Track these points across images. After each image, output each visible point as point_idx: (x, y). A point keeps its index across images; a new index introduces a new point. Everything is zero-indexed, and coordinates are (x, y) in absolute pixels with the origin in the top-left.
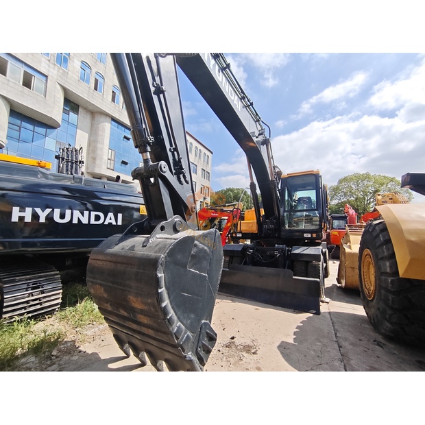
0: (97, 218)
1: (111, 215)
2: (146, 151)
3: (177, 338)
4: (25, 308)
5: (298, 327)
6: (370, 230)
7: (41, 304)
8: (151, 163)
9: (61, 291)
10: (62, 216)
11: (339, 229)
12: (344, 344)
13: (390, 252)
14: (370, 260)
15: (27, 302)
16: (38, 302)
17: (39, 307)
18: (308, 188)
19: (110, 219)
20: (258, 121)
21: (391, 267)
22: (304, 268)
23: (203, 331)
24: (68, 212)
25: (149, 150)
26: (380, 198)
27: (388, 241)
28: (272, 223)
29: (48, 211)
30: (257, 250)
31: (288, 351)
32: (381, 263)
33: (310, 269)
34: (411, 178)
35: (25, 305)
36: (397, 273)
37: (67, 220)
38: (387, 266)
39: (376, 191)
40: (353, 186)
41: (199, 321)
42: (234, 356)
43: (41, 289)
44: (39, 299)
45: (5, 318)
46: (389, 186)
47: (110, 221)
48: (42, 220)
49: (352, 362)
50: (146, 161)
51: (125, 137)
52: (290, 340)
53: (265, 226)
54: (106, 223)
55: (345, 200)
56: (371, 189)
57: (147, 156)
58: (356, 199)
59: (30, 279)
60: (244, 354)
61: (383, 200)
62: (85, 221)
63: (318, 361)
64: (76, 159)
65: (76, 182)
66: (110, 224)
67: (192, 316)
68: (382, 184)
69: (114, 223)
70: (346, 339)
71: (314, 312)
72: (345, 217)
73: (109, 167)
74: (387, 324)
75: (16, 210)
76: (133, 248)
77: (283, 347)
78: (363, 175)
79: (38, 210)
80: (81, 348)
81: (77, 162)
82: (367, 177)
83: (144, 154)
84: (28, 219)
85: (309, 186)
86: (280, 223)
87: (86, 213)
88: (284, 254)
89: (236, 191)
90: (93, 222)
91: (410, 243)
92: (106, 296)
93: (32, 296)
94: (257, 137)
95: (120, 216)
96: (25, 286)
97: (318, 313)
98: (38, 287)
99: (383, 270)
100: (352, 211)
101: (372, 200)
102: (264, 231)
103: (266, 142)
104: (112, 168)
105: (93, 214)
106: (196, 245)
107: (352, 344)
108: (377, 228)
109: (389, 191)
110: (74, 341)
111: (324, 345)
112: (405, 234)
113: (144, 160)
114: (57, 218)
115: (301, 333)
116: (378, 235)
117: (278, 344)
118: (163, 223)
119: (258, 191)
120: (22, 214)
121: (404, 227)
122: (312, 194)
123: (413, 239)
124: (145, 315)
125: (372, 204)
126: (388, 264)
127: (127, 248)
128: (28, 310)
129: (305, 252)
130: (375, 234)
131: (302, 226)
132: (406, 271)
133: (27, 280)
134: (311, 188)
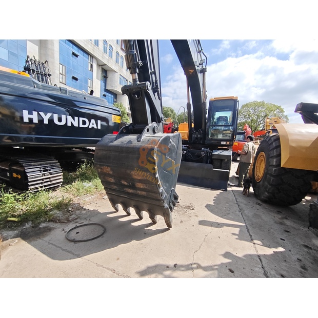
0: (84, 123)
1: (93, 121)
2: (135, 72)
3: (162, 196)
4: (41, 183)
5: (215, 197)
6: (267, 140)
7: (51, 181)
8: (138, 82)
9: (62, 174)
10: (60, 120)
11: (239, 141)
12: (240, 204)
13: (278, 153)
14: (263, 159)
15: (43, 180)
16: (48, 180)
17: (49, 183)
18: (226, 110)
19: (92, 124)
20: (200, 52)
21: (276, 162)
22: (219, 164)
23: (172, 194)
24: (64, 117)
25: (138, 72)
26: (268, 120)
27: (279, 147)
28: (199, 133)
29: (49, 115)
30: (189, 151)
31: (211, 208)
32: (271, 159)
33: (223, 165)
34: (302, 106)
35: (41, 181)
36: (280, 164)
37: (63, 123)
38: (274, 162)
39: (266, 116)
40: (251, 111)
41: (171, 188)
42: (181, 211)
43: (49, 172)
44: (49, 178)
45: (31, 189)
46: (275, 112)
47: (93, 126)
48: (46, 122)
49: (245, 212)
50: (134, 80)
51: (74, 54)
52: (212, 203)
53: (194, 136)
54: (90, 127)
55: (244, 121)
56: (263, 114)
57: (136, 76)
58: (252, 121)
59: (41, 165)
60: (187, 210)
61: (270, 122)
62: (76, 125)
63: (228, 212)
64: (44, 71)
65: (62, 93)
66: (93, 128)
67: (167, 185)
68: (271, 111)
69: (96, 127)
70: (242, 203)
71: (223, 190)
72: (244, 133)
73: (61, 81)
74: (266, 193)
75: (25, 113)
76: (130, 142)
77: (208, 207)
78: (260, 102)
79: (42, 114)
80: (85, 207)
81: (46, 74)
82: (262, 104)
83: (134, 75)
84: (36, 121)
85: (227, 108)
86: (205, 134)
87: (76, 118)
88: (207, 154)
89: (165, 109)
90: (81, 125)
91: (291, 147)
92: (111, 173)
93: (45, 176)
94: (198, 66)
95: (99, 122)
96: (39, 169)
97: (226, 190)
98: (47, 171)
99: (271, 164)
100: (249, 129)
101: (262, 122)
102: (193, 139)
103: (203, 71)
104: (64, 82)
105: (81, 119)
106: (170, 142)
107: (245, 205)
108: (272, 138)
109: (275, 116)
110: (79, 204)
111: (230, 205)
112: (290, 142)
113: (133, 79)
114: (56, 121)
115: (217, 200)
116: (272, 143)
117: (205, 205)
118: (147, 127)
119: (192, 110)
120: (31, 116)
121: (290, 138)
122: (228, 114)
123: (294, 145)
124: (142, 183)
125: (261, 125)
126: (275, 160)
127: (126, 142)
128: (44, 184)
129: (221, 154)
130: (270, 142)
131: (220, 137)
132: (286, 163)
133: (38, 165)
134: (228, 110)
